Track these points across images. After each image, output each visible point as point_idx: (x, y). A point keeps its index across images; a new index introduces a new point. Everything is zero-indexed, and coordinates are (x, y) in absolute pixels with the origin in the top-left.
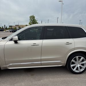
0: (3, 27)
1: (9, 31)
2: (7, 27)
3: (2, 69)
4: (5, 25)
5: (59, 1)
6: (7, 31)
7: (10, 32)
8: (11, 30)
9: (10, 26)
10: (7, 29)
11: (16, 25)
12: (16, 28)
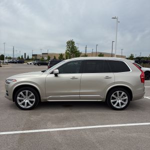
0: (22, 56)
1: (32, 63)
2: (28, 57)
3: (42, 101)
4: (25, 54)
5: (113, 18)
6: (29, 63)
7: (35, 64)
8: (36, 62)
9: (33, 55)
10: (28, 59)
11: (43, 54)
12: (43, 58)
